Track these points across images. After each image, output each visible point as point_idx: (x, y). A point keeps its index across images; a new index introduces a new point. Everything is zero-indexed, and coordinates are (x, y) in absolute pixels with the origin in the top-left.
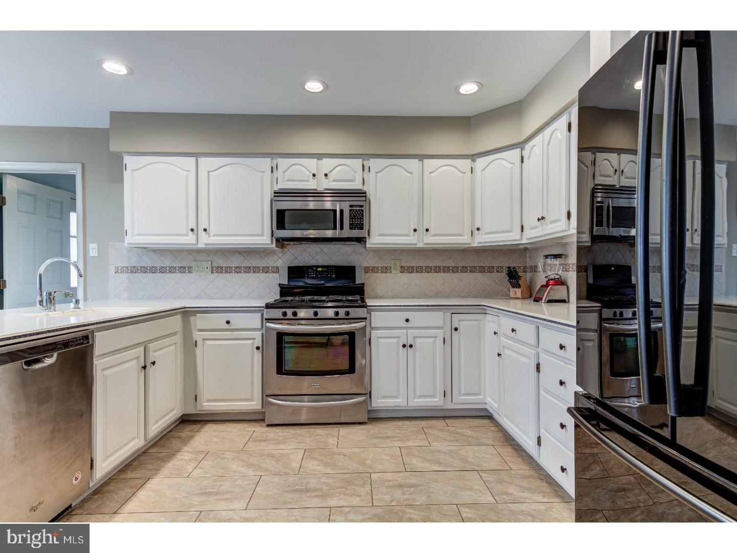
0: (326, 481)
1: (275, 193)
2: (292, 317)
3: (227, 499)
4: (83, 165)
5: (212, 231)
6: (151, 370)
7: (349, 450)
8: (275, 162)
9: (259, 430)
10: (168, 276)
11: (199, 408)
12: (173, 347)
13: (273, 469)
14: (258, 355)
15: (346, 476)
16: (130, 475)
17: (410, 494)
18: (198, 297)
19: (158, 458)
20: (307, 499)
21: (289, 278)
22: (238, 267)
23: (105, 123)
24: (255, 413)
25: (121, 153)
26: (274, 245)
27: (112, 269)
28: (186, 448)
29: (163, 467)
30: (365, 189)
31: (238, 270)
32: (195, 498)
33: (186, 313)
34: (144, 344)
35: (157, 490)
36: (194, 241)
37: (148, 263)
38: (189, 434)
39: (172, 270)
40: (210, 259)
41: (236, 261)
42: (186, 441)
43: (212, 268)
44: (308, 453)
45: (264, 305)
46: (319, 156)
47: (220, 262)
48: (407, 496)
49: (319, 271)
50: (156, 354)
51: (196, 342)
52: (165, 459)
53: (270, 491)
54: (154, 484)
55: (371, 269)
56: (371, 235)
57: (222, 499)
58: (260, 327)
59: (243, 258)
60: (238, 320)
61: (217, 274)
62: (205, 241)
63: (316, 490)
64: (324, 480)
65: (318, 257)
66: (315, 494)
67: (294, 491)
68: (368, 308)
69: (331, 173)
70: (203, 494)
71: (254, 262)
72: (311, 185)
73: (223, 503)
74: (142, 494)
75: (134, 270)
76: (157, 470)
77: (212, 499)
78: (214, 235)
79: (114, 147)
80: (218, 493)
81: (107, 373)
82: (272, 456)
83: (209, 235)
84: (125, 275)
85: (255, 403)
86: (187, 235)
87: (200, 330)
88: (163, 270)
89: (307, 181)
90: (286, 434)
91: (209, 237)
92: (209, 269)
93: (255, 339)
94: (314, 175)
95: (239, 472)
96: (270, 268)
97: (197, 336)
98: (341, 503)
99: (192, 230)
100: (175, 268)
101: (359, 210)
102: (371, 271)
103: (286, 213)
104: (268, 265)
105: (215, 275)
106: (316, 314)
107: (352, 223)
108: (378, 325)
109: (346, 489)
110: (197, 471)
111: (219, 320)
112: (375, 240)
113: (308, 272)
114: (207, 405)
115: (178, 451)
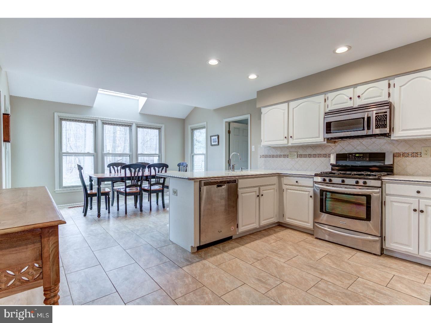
0: (329, 269)
1: (325, 113)
2: (328, 182)
3: (279, 256)
4: (251, 114)
5: (295, 137)
6: (262, 198)
7: (355, 263)
8: (327, 96)
9: (310, 238)
10: (278, 159)
11: (284, 220)
12: (273, 190)
13: (306, 255)
14: (311, 201)
15: (342, 272)
16: (252, 236)
17: (377, 296)
18: (291, 169)
19: (263, 235)
20: (313, 271)
21: (337, 160)
22: (310, 154)
23: (255, 96)
24: (310, 230)
25: (260, 108)
26: (326, 142)
27: (259, 157)
28: (275, 235)
29: (263, 238)
30: (391, 100)
31: (310, 156)
32: (268, 252)
33: (280, 176)
34: (259, 187)
35: (258, 244)
36: (286, 143)
37: (271, 153)
38: (279, 230)
39: (280, 156)
40: (296, 151)
41: (309, 151)
42: (276, 232)
43: (297, 155)
44: (328, 256)
45: (314, 175)
46: (355, 86)
47: (301, 152)
48: (374, 296)
49: (357, 157)
50: (264, 192)
51: (284, 189)
52: (265, 236)
53: (298, 261)
54: (257, 242)
55: (401, 154)
56: (394, 131)
57: (277, 256)
58: (312, 186)
59: (313, 150)
60: (302, 181)
61: (300, 158)
62: (292, 142)
63: (320, 270)
64: (328, 269)
65: (358, 148)
66: (319, 271)
67: (309, 266)
68: (383, 180)
69: (364, 95)
70: (271, 251)
71: (318, 152)
72: (350, 104)
73: (277, 257)
74: (252, 243)
75: (266, 156)
76: (261, 238)
77: (274, 254)
78: (295, 139)
79: (258, 106)
80: (276, 253)
81: (243, 195)
82: (309, 250)
83: (293, 139)
84: (263, 159)
85: (310, 225)
86: (284, 140)
87: (286, 185)
88: (277, 156)
89: (347, 103)
90: (322, 244)
91: (293, 140)
92: (296, 156)
93: (310, 192)
94: (351, 98)
95: (290, 250)
96: (327, 155)
97: (284, 187)
98: (329, 280)
99: (286, 137)
100: (281, 155)
101: (384, 115)
102: (401, 156)
103: (332, 124)
104: (326, 153)
105: (299, 158)
106: (343, 181)
107: (378, 125)
108: (392, 193)
109: (338, 277)
110: (274, 244)
111: (293, 180)
112: (397, 134)
113: (349, 157)
114: (288, 220)
115: (271, 235)
